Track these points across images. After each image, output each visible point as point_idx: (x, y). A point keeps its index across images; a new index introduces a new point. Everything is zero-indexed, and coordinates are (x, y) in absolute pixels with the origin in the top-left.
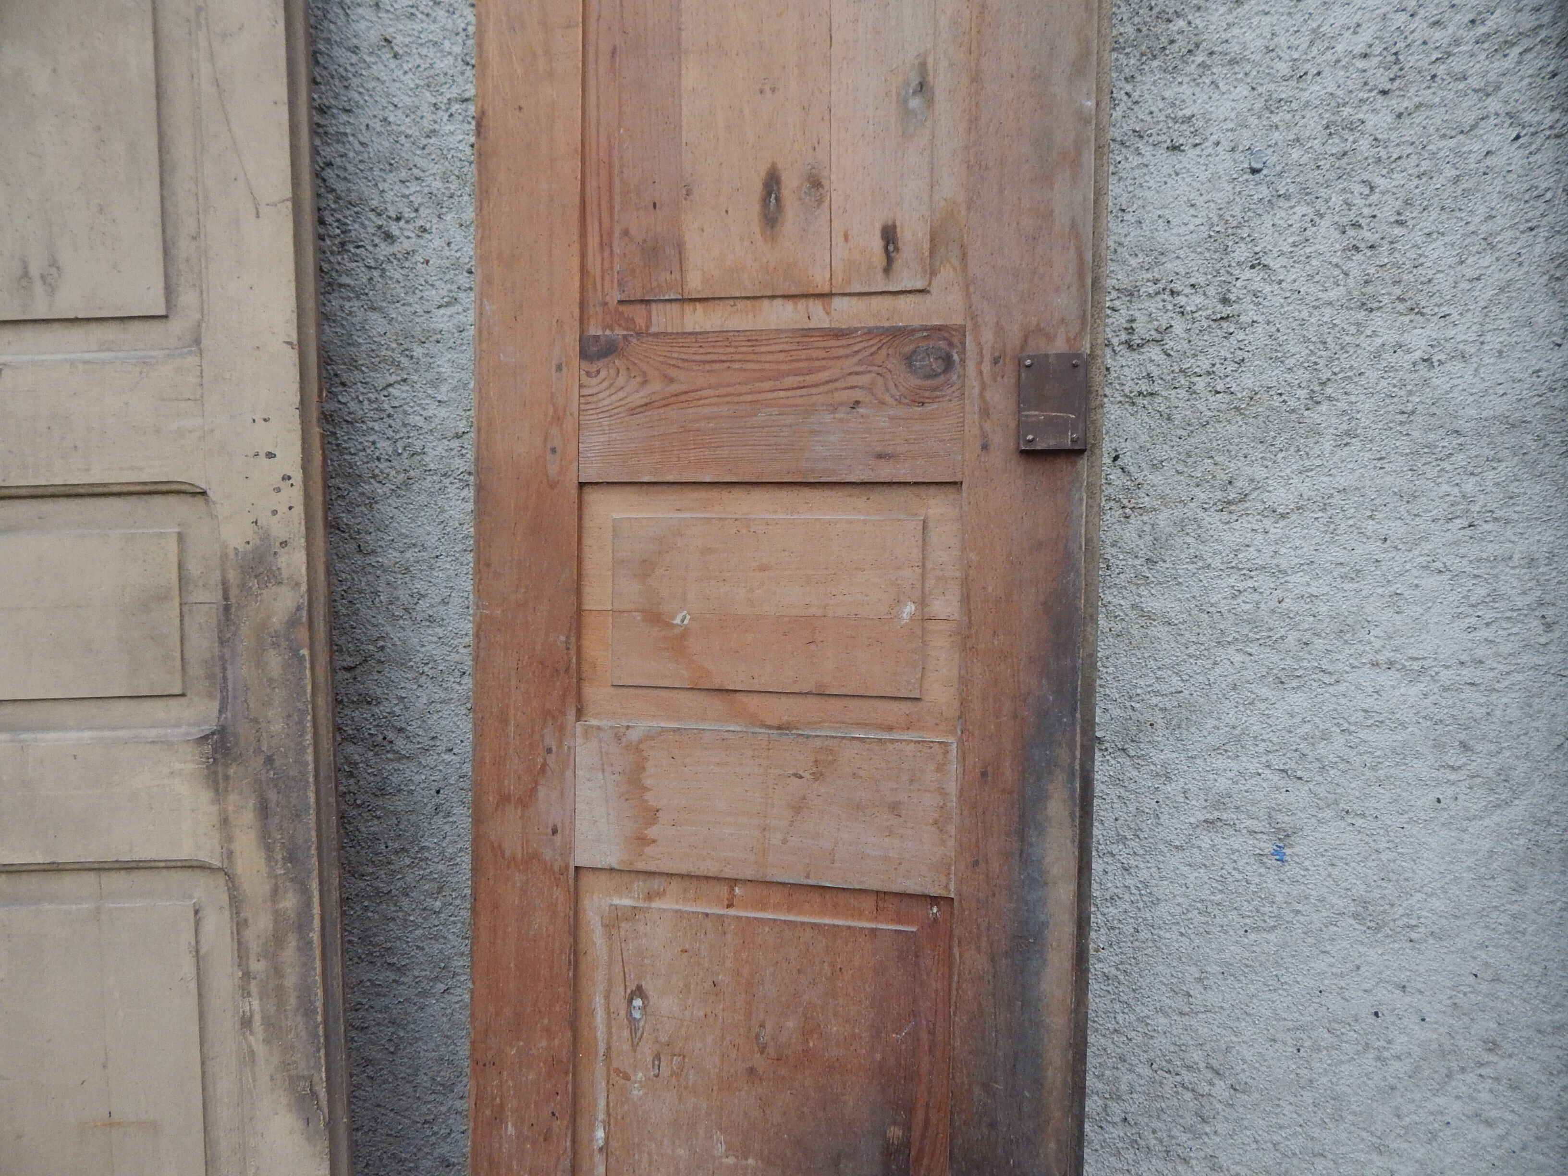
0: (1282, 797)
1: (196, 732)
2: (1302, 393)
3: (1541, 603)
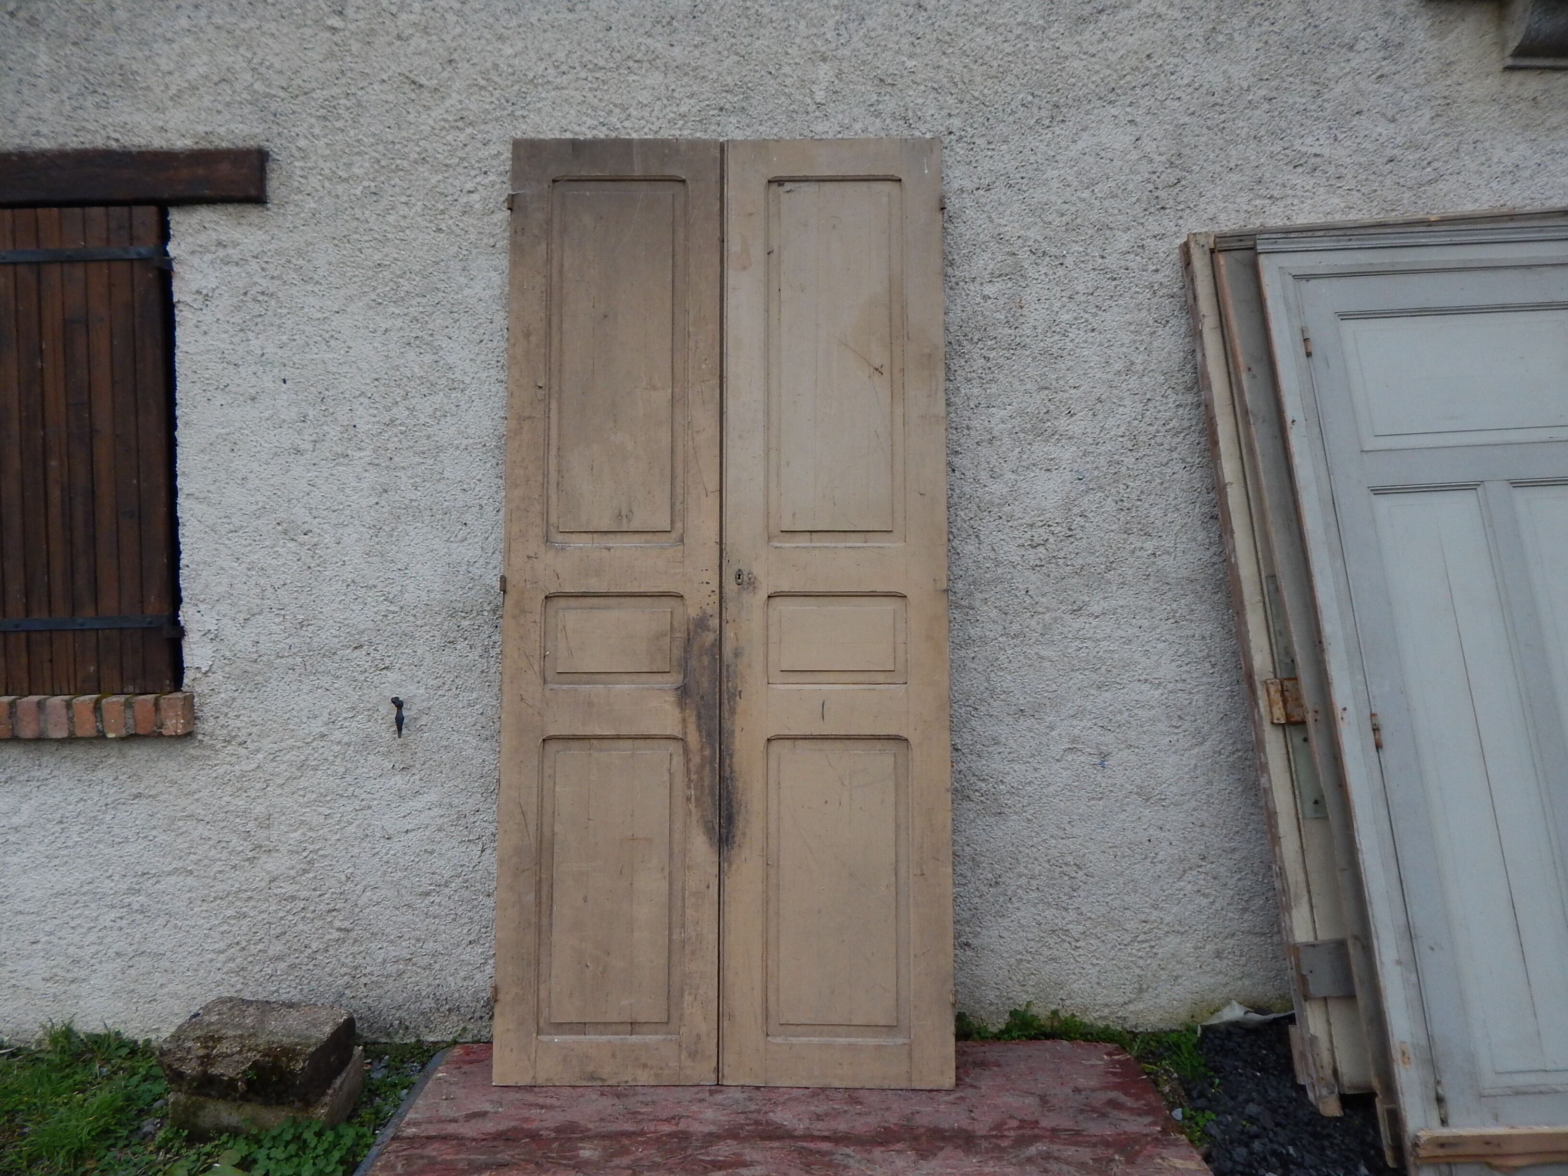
1: (675, 686)
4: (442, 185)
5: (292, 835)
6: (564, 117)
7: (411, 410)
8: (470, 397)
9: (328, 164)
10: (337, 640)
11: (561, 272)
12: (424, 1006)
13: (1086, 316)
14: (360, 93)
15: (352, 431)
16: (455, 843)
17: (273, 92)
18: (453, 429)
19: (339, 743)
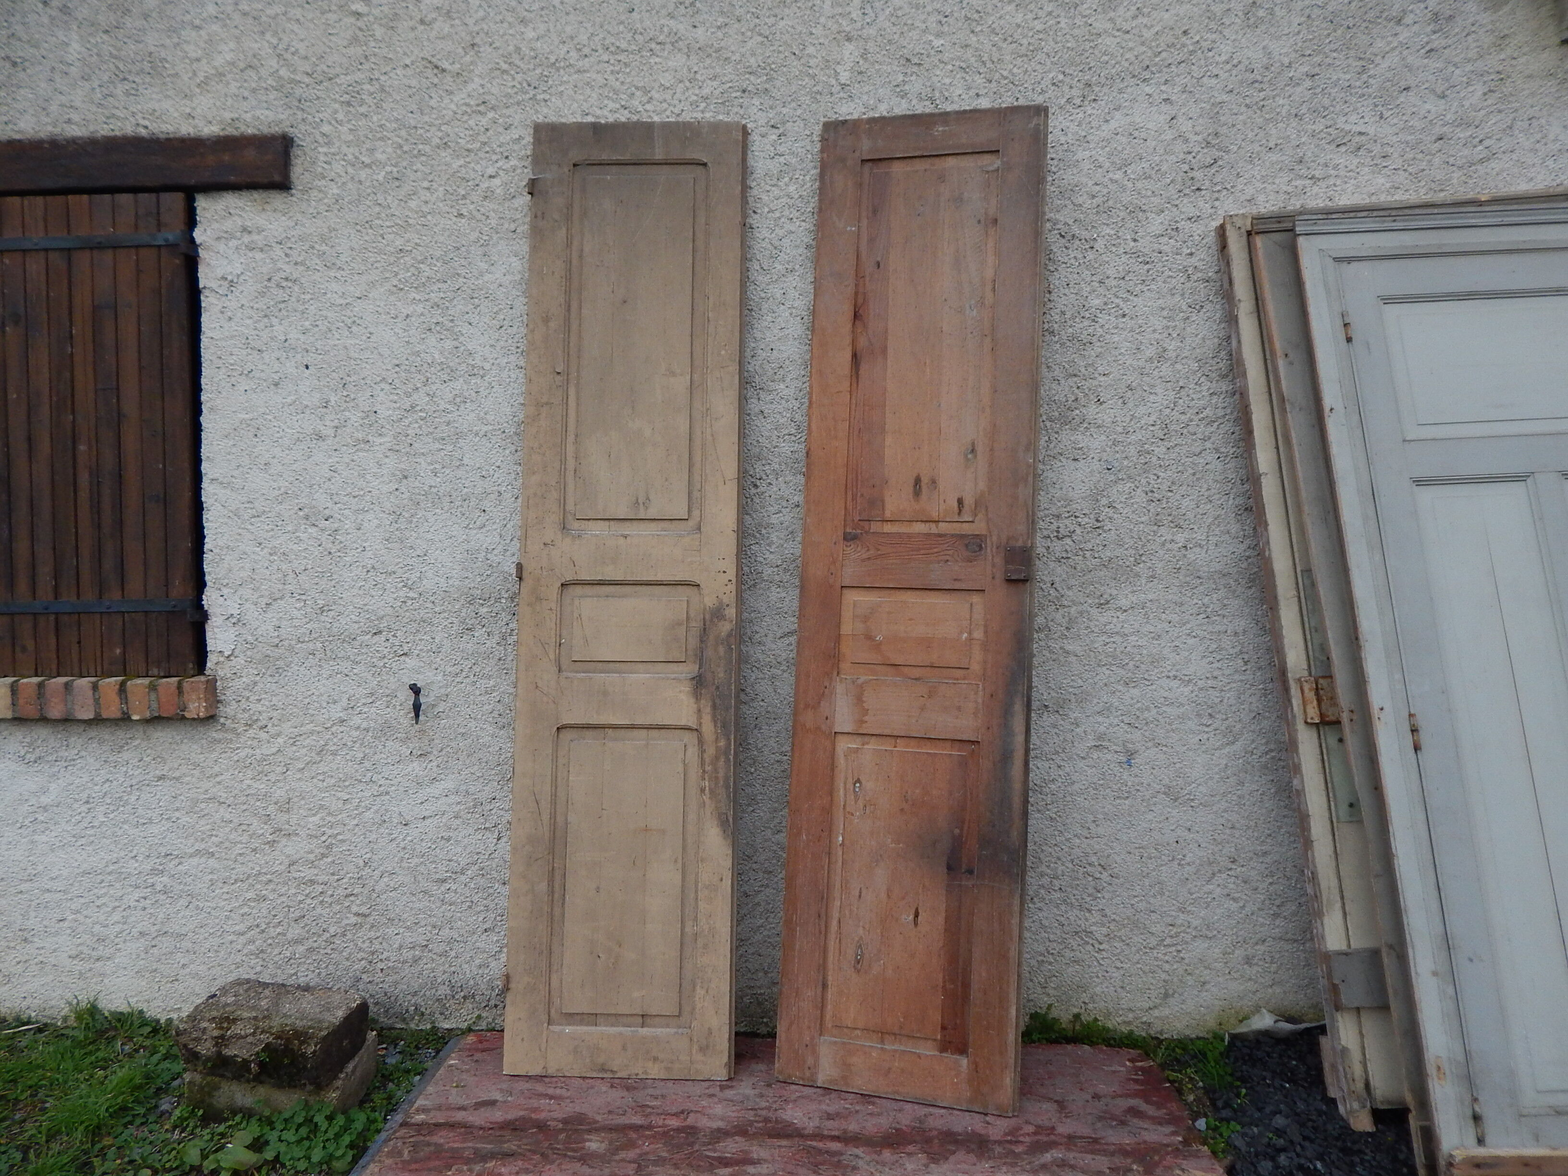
0: (1129, 736)
1: (690, 676)
2: (1132, 559)
3: (1241, 652)
4: (464, 171)
5: (311, 819)
6: (586, 101)
7: (431, 396)
8: (490, 383)
9: (351, 150)
10: (357, 626)
11: (581, 256)
12: (439, 993)
13: (1117, 301)
14: (383, 78)
15: (373, 417)
16: (471, 831)
17: (298, 78)
18: (473, 415)
19: (359, 728)
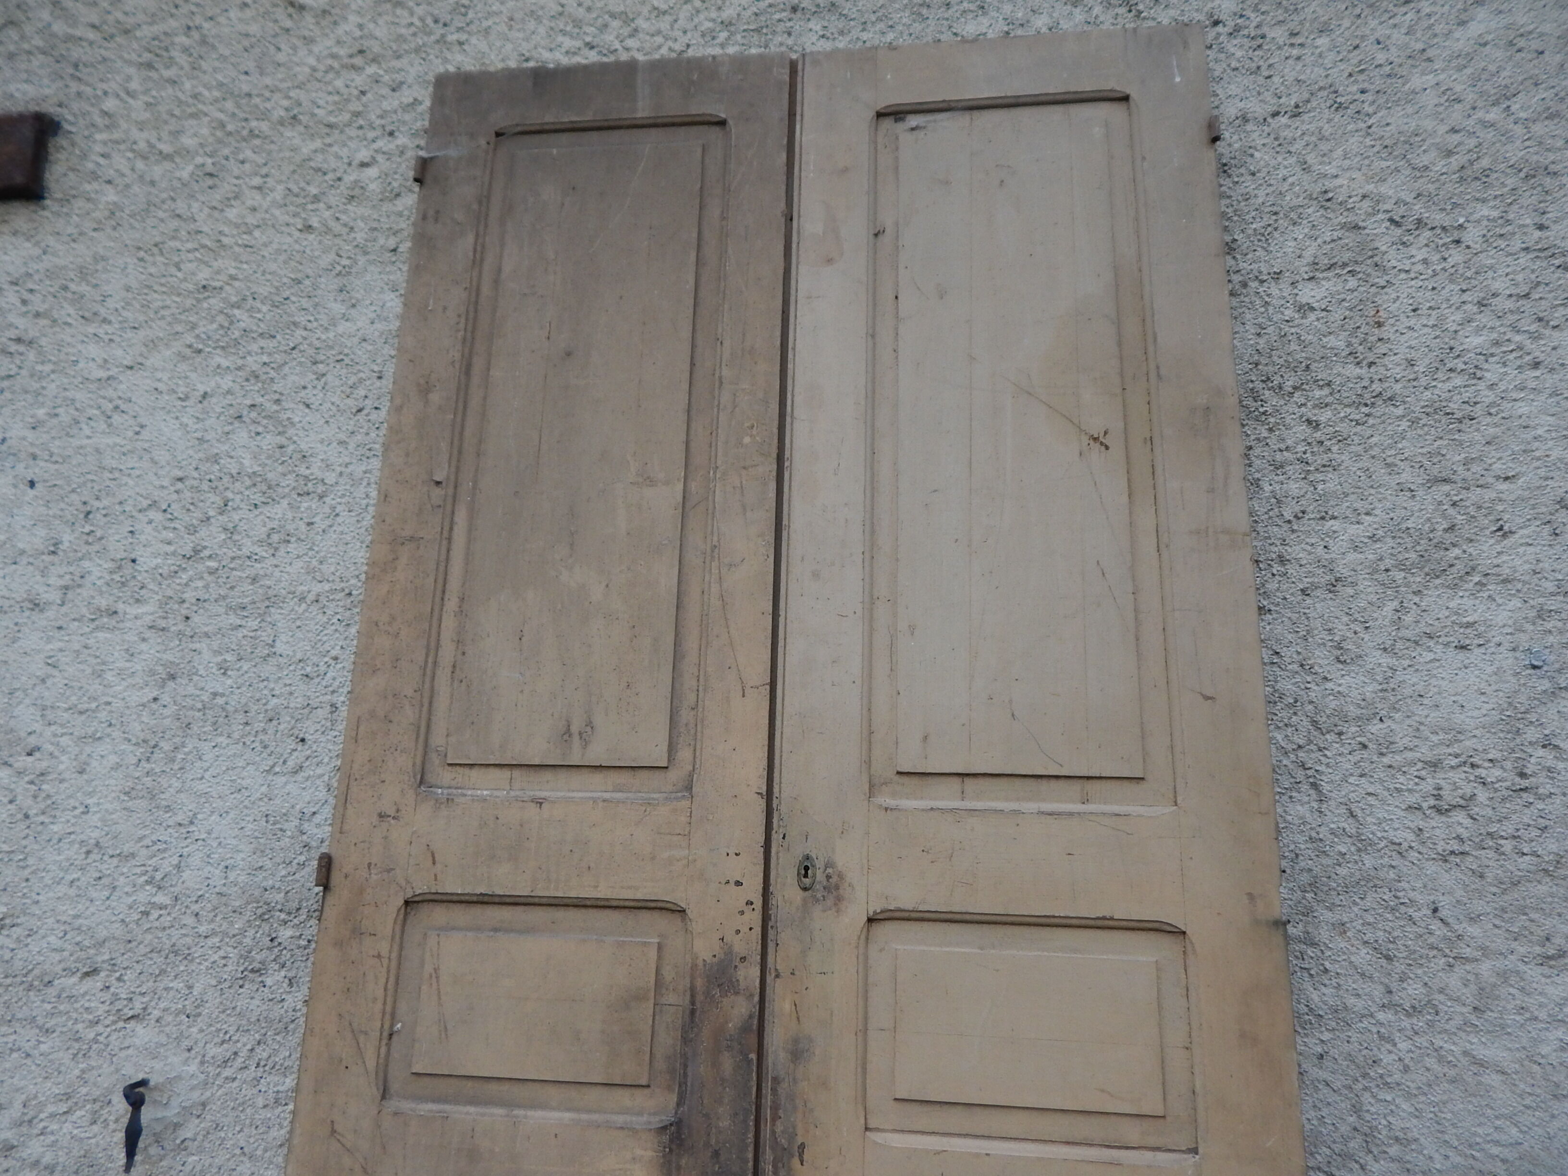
1: (657, 1121)
4: (320, 157)
6: (527, 40)
7: (231, 531)
8: (333, 508)
9: (145, 135)
10: (57, 957)
11: (496, 282)
14: (206, 25)
15: (128, 570)
17: (78, 33)
18: (298, 564)
